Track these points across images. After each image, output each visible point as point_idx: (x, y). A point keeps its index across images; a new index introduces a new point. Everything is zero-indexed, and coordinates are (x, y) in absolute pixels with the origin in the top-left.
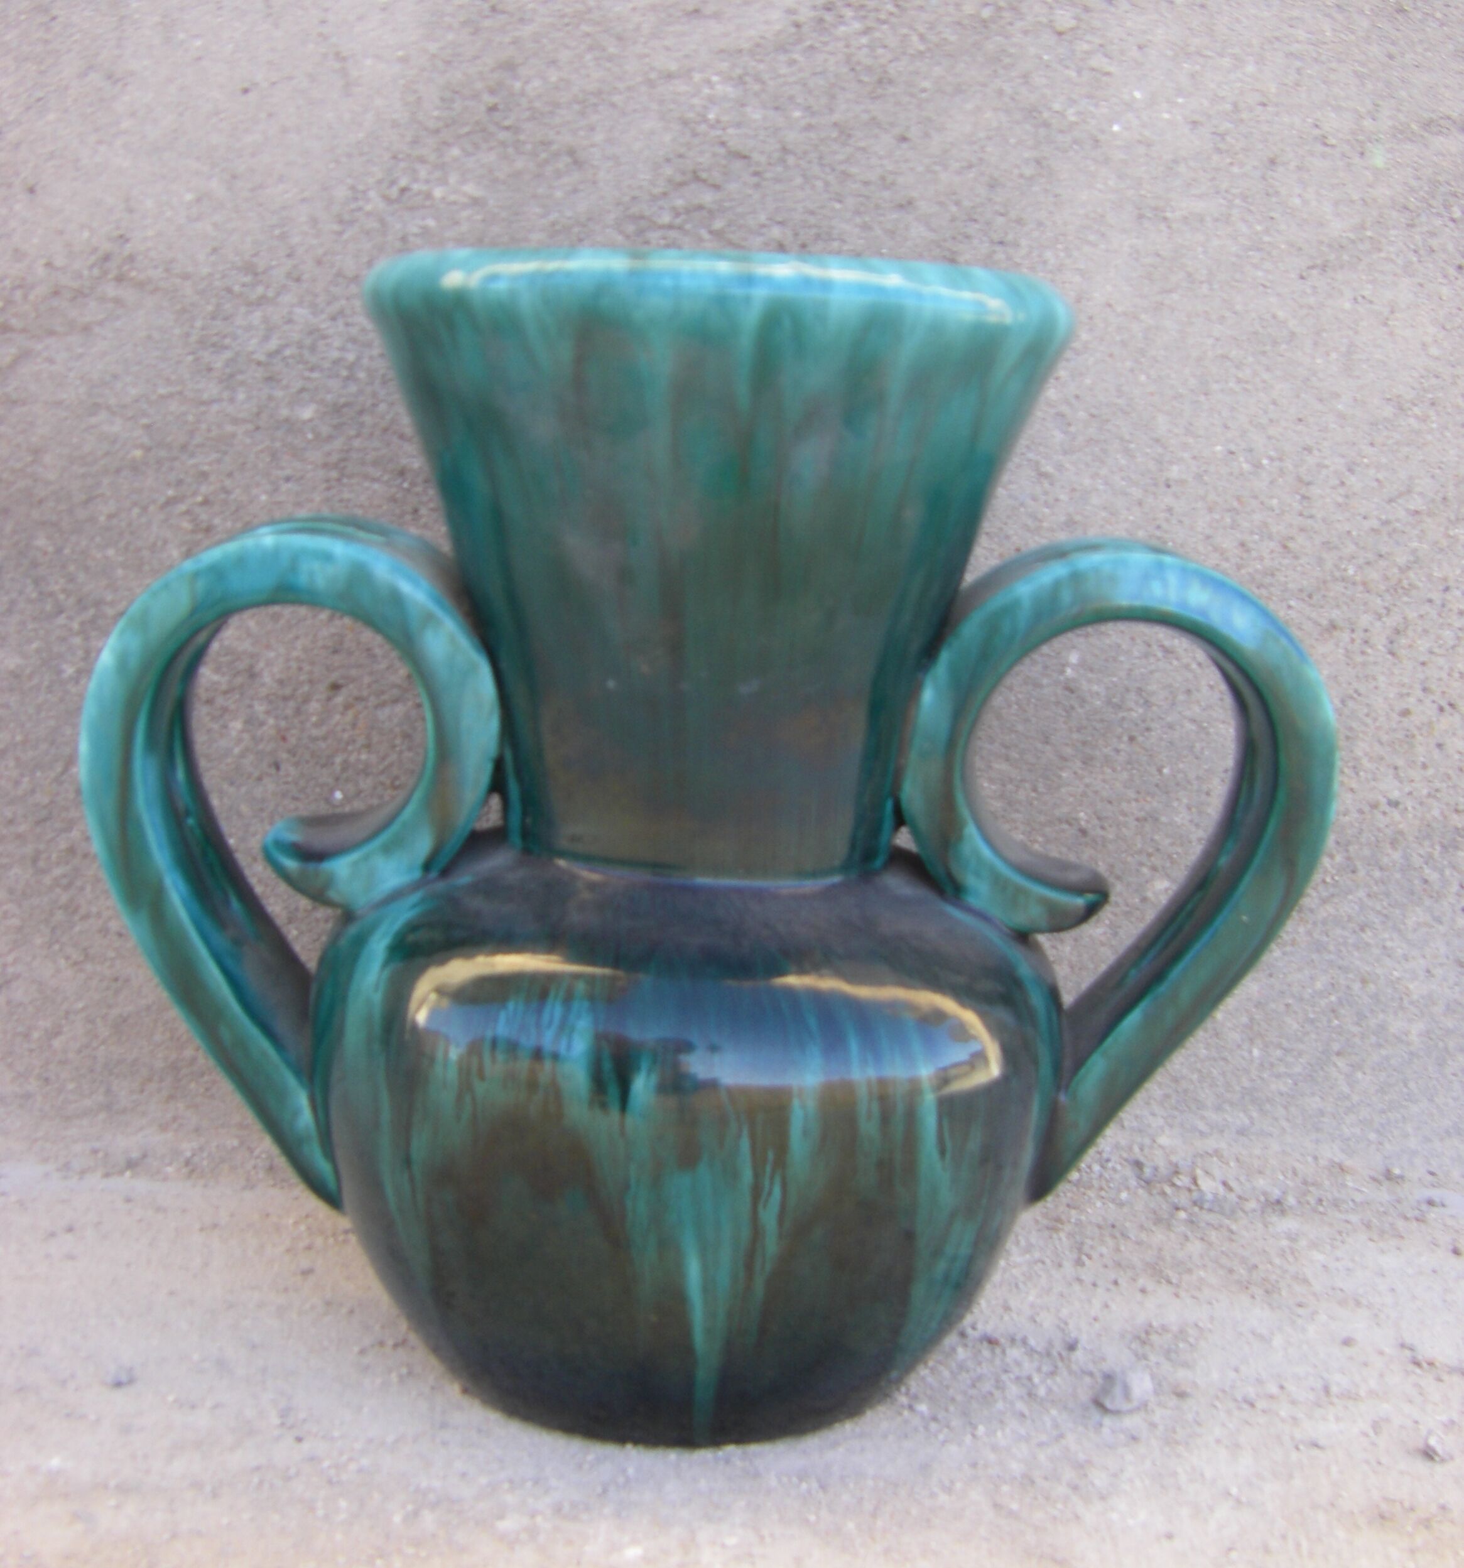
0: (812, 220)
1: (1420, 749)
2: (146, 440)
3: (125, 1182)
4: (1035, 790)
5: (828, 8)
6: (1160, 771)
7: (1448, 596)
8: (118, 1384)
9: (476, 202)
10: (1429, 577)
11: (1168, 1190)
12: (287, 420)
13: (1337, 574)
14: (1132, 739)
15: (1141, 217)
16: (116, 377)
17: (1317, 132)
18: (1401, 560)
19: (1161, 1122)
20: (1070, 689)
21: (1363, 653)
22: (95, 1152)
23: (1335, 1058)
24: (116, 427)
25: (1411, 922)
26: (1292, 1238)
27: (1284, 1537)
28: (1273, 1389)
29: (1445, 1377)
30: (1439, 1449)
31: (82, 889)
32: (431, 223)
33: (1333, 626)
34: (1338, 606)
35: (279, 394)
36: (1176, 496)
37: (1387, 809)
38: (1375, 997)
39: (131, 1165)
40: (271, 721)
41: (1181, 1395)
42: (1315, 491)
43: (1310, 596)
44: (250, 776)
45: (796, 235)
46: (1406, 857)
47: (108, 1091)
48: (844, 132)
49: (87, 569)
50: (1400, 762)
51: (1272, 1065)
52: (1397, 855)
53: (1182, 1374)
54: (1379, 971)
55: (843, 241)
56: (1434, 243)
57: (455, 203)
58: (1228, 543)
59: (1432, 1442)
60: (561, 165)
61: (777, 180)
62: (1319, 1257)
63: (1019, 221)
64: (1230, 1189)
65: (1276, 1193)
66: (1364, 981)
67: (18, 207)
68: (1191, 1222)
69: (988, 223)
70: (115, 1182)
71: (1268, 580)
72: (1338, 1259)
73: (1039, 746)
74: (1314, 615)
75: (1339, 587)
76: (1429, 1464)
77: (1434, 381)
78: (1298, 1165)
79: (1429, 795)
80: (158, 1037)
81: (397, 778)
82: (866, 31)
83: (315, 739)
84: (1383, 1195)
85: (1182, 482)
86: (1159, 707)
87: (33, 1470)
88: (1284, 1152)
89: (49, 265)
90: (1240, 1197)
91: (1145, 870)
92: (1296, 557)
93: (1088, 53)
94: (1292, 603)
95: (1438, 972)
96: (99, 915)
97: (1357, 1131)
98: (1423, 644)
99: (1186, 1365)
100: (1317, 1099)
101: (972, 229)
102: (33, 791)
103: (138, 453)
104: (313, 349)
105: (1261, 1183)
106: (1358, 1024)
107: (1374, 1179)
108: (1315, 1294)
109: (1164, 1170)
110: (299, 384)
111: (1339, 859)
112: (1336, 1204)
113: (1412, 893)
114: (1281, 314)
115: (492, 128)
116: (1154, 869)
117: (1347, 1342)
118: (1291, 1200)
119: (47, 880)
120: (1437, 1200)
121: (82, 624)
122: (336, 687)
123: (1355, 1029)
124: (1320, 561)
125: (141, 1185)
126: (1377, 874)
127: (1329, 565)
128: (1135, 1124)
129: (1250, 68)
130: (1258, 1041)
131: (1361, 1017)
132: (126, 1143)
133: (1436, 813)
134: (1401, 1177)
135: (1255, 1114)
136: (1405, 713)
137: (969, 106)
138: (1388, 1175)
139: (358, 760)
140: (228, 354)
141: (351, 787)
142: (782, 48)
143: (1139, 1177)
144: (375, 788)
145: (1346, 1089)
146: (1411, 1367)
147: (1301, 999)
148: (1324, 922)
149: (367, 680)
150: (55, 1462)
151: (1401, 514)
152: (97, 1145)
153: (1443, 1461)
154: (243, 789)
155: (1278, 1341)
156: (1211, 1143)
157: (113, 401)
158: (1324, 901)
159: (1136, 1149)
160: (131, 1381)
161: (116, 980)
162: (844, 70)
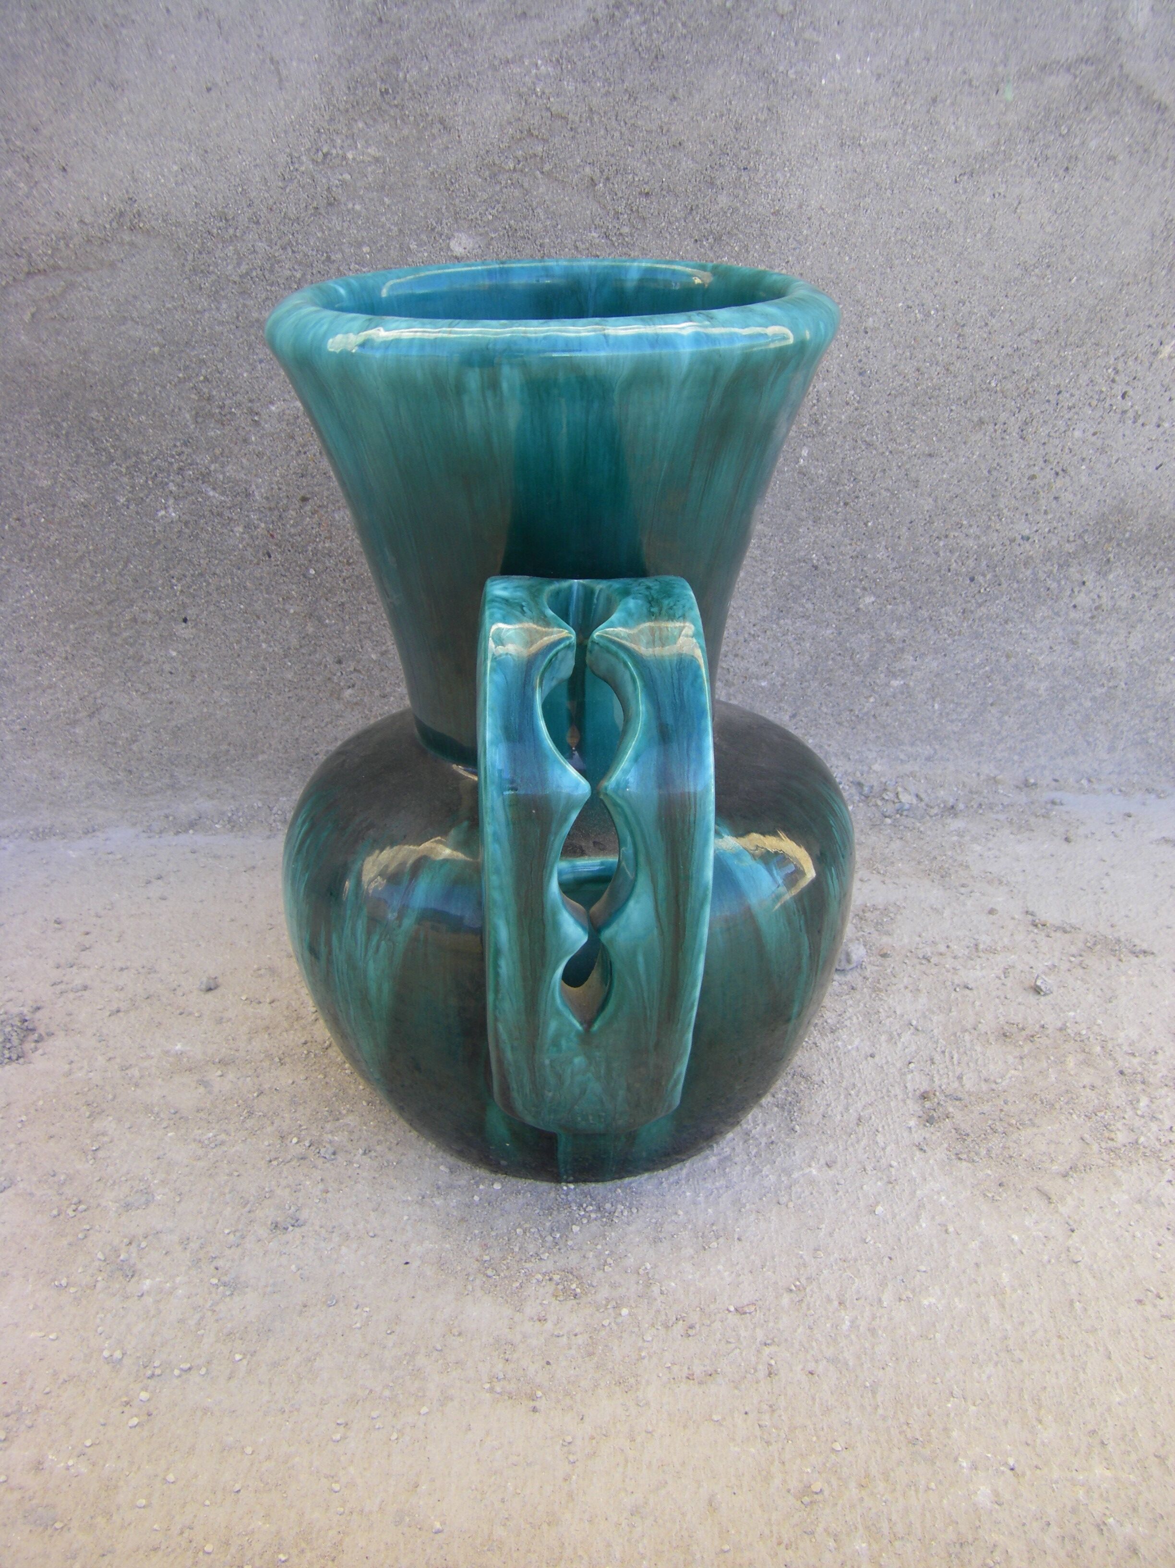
0: (613, 161)
1: (1043, 502)
2: (160, 340)
3: (190, 838)
4: (781, 541)
5: (617, 6)
6: (866, 524)
7: (1061, 397)
8: (210, 990)
9: (377, 160)
10: (1048, 385)
11: (880, 803)
12: (257, 321)
13: (984, 387)
14: (846, 504)
15: (842, 145)
16: (135, 297)
17: (965, 77)
18: (1028, 375)
19: (874, 754)
20: (802, 473)
21: (1003, 439)
22: (167, 817)
23: (989, 708)
24: (139, 332)
25: (1038, 616)
26: (960, 834)
27: (943, 1052)
28: (942, 948)
29: (1052, 934)
30: (1043, 987)
31: (143, 645)
32: (347, 177)
33: (981, 422)
34: (985, 408)
35: (251, 303)
36: (871, 338)
37: (1021, 542)
38: (1016, 667)
39: (192, 825)
40: (263, 525)
41: (884, 956)
42: (967, 330)
43: (966, 402)
44: (251, 561)
45: (602, 172)
46: (1034, 574)
47: (172, 776)
48: (632, 96)
49: (127, 430)
50: (1030, 511)
51: (948, 714)
52: (1028, 572)
53: (885, 939)
54: (1018, 649)
55: (635, 174)
56: (1049, 152)
57: (363, 162)
58: (908, 369)
59: (1039, 983)
60: (435, 131)
61: (587, 133)
62: (977, 848)
63: (757, 152)
64: (921, 800)
65: (951, 801)
66: (1008, 657)
67: (55, 182)
68: (894, 825)
69: (735, 155)
70: (183, 837)
71: (936, 393)
72: (989, 849)
73: (783, 512)
74: (969, 415)
75: (986, 395)
76: (1037, 997)
77: (1049, 250)
78: (966, 779)
79: (1049, 531)
80: (202, 738)
81: (350, 558)
82: (645, 22)
83: (292, 536)
84: (1022, 798)
85: (875, 329)
86: (864, 482)
87: (167, 1053)
88: (957, 771)
89: (82, 221)
90: (927, 805)
91: (858, 590)
92: (955, 377)
93: (803, 29)
94: (953, 408)
95: (1058, 648)
96: (156, 661)
97: (1006, 754)
98: (1043, 431)
99: (888, 934)
100: (978, 734)
101: (725, 160)
102: (104, 583)
103: (156, 349)
104: (272, 271)
105: (942, 793)
106: (1004, 685)
107: (1017, 787)
108: (972, 877)
109: (877, 789)
110: (264, 296)
111: (988, 577)
112: (991, 807)
113: (1039, 597)
114: (942, 209)
115: (384, 107)
116: (864, 589)
117: (992, 912)
118: (961, 806)
119: (119, 641)
120: (1058, 801)
121: (127, 468)
122: (304, 499)
123: (1003, 688)
124: (972, 378)
125: (199, 839)
126: (1015, 586)
127: (978, 380)
128: (857, 757)
129: (917, 34)
130: (938, 699)
131: (1006, 680)
132: (184, 809)
133: (1054, 543)
134: (1035, 784)
135: (937, 747)
136: (1032, 477)
137: (720, 72)
138: (1026, 784)
139: (324, 548)
140: (214, 277)
141: (320, 566)
142: (586, 38)
143: (861, 794)
144: (336, 565)
145: (998, 728)
146: (1031, 928)
147: (966, 670)
148: (980, 619)
149: (326, 493)
150: (179, 1047)
151: (1028, 343)
152: (167, 811)
153: (1045, 995)
154: (247, 572)
155: (947, 913)
156: (908, 768)
157: (135, 314)
158: (980, 605)
159: (858, 774)
160: (216, 987)
161: (171, 703)
162: (630, 51)
